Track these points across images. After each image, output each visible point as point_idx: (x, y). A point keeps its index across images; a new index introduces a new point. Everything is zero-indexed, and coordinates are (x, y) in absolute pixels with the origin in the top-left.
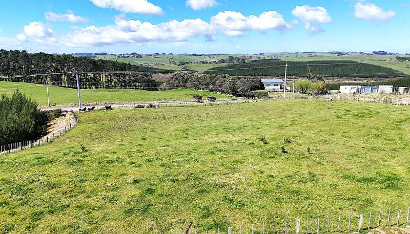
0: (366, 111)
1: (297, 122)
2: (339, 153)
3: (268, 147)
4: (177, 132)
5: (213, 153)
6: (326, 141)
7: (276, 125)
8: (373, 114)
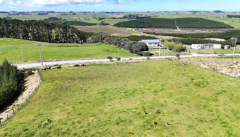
0: (202, 80)
1: (165, 88)
2: (183, 124)
3: (147, 118)
4: (99, 95)
5: (118, 124)
6: (178, 111)
7: (153, 89)
8: (205, 83)
